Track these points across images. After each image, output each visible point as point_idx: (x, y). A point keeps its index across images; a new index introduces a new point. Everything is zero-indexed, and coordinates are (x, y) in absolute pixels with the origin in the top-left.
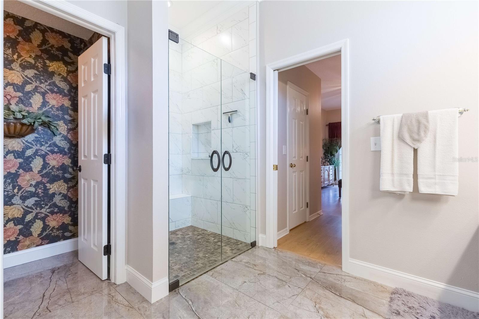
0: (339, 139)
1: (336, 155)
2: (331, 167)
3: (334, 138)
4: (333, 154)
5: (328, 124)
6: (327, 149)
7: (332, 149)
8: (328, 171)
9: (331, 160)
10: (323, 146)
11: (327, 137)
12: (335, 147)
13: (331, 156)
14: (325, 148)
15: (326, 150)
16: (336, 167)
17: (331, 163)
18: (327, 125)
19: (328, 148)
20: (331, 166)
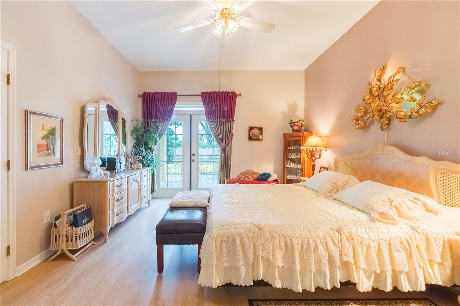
0: (160, 121)
1: (155, 148)
2: (146, 172)
3: (151, 119)
4: (150, 146)
5: (141, 94)
6: (140, 137)
7: (148, 138)
8: (138, 182)
9: (146, 158)
10: (132, 131)
11: (140, 116)
12: (153, 135)
13: (145, 150)
14: (135, 136)
15: (137, 139)
16: (155, 169)
17: (145, 163)
18: (140, 96)
19: (142, 135)
20: (144, 170)
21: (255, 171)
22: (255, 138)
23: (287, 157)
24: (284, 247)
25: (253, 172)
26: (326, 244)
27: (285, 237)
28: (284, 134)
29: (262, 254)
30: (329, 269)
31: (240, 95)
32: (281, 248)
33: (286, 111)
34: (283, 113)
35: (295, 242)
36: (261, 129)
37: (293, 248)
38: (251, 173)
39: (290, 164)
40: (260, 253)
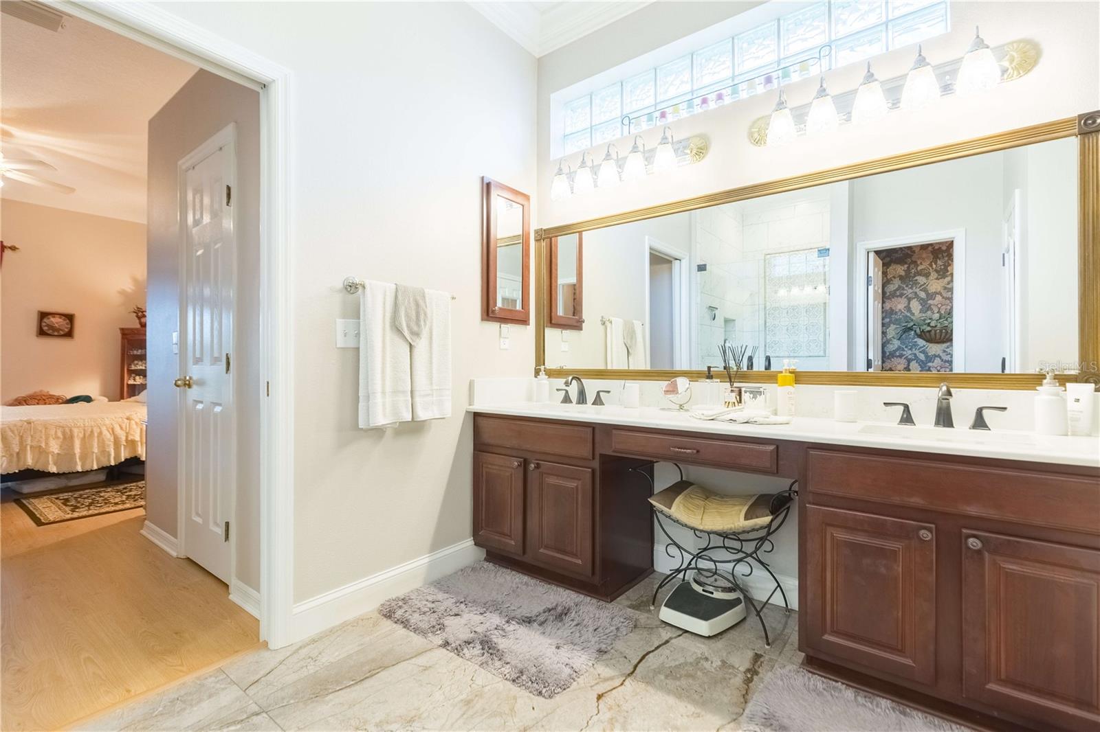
21: (54, 394)
22: (56, 334)
23: (128, 367)
24: (62, 437)
25: (50, 395)
26: (113, 429)
27: (63, 427)
28: (122, 330)
29: (32, 442)
30: (114, 449)
31: (13, 248)
32: (58, 438)
33: (129, 290)
34: (123, 293)
35: (76, 431)
36: (70, 318)
37: (72, 437)
38: (44, 397)
39: (134, 380)
40: (29, 442)
